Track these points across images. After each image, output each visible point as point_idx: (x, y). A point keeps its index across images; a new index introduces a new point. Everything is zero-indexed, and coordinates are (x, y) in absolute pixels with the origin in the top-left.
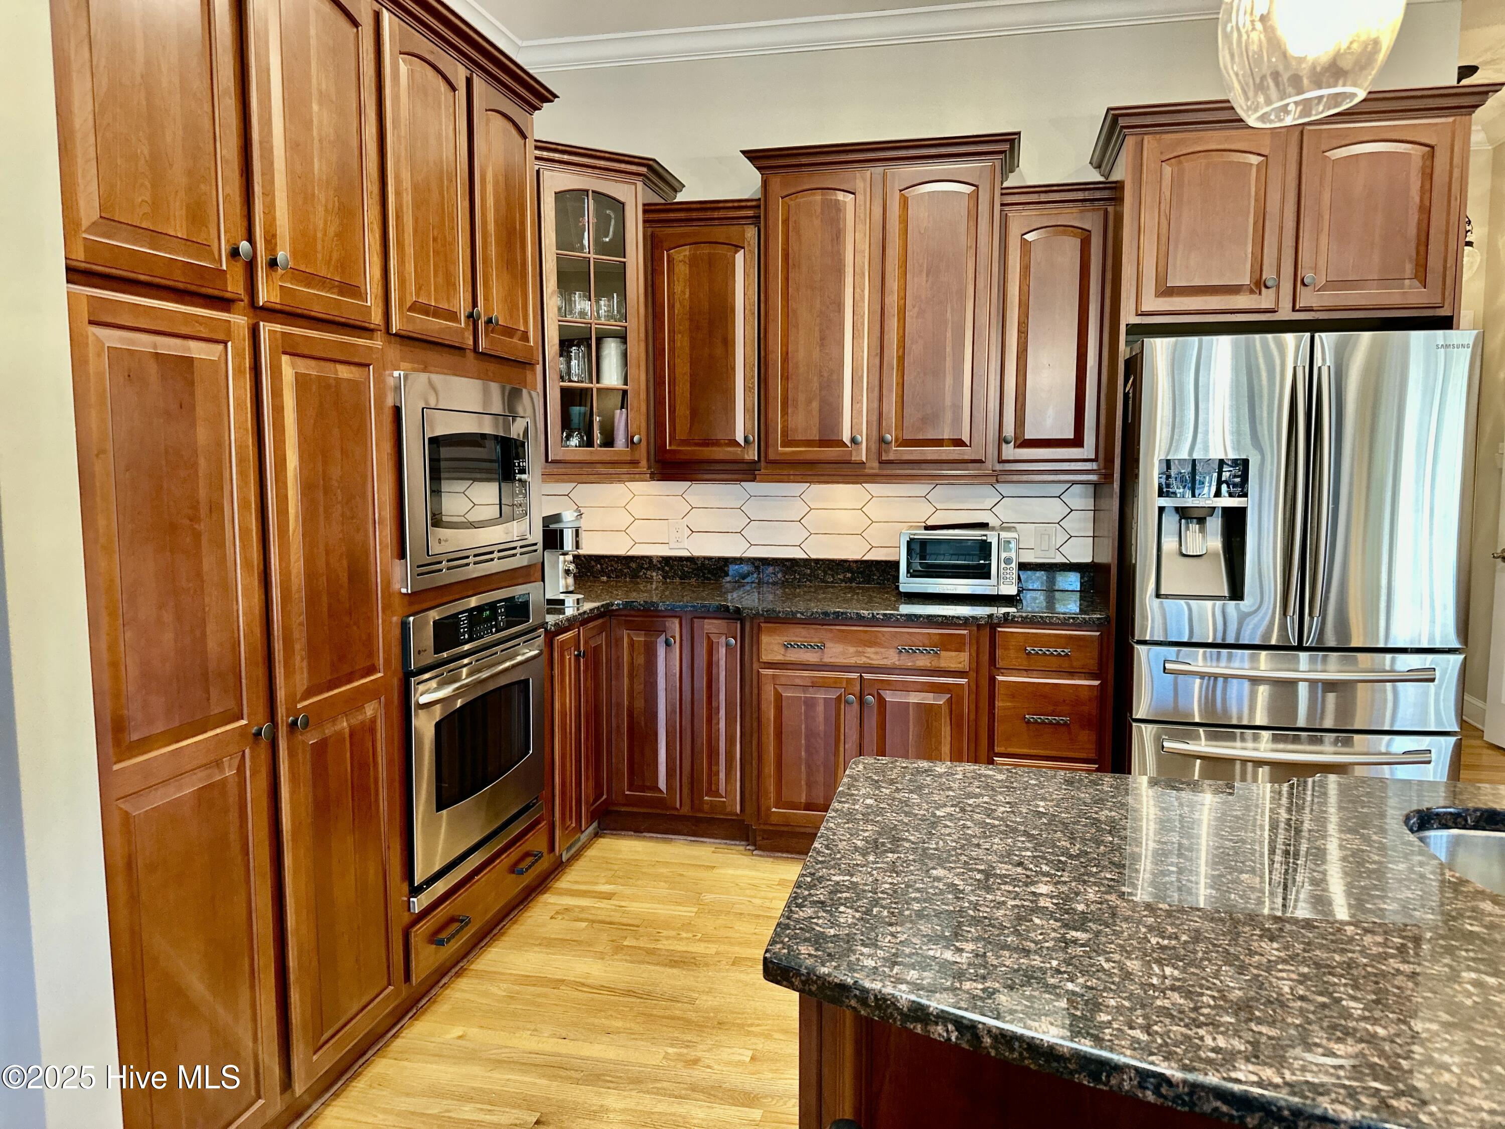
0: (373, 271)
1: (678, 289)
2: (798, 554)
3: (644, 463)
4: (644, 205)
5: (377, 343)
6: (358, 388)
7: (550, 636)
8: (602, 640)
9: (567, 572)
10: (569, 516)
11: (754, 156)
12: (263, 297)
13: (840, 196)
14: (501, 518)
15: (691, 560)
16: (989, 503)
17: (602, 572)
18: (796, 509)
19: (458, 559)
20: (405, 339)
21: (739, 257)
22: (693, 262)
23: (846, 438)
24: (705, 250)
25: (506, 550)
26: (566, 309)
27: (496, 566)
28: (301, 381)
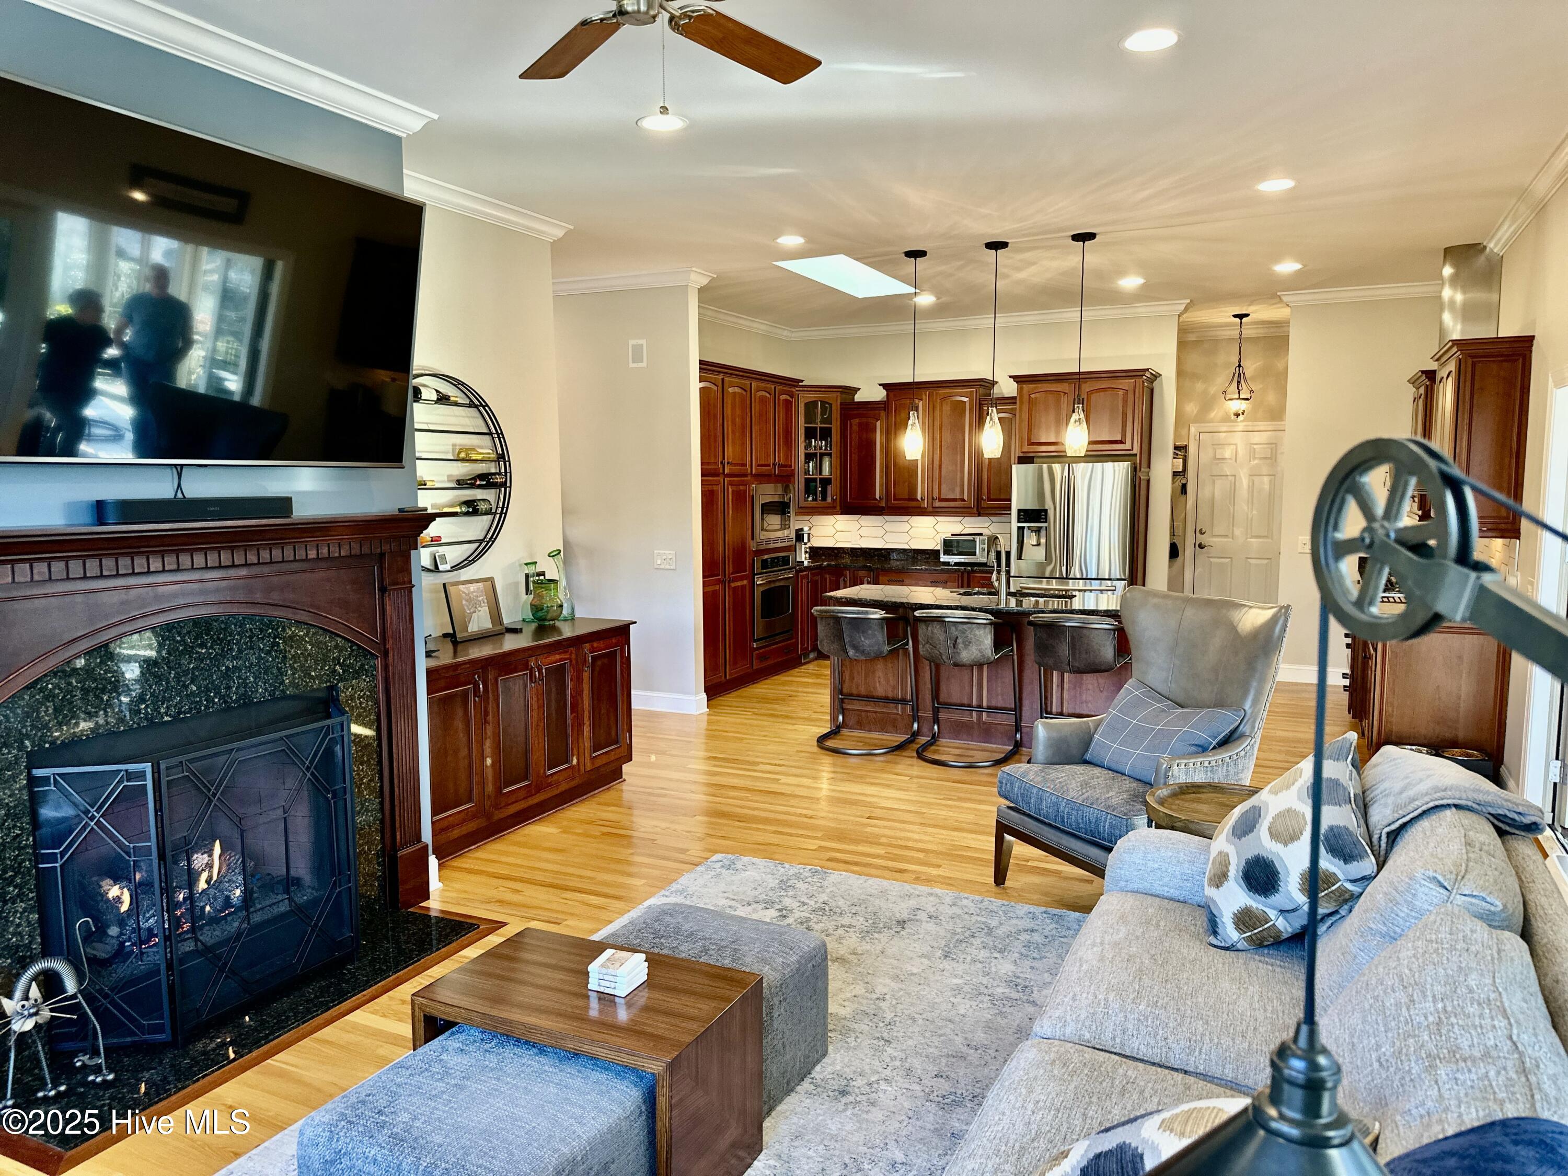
0: (749, 459)
1: (853, 436)
2: (907, 547)
3: (838, 508)
4: (841, 404)
5: (749, 478)
6: (745, 491)
7: (798, 572)
8: (818, 578)
9: (806, 552)
10: (806, 529)
11: (885, 386)
12: (726, 472)
13: (917, 401)
14: (781, 529)
15: (861, 549)
16: (987, 525)
17: (823, 554)
18: (906, 527)
19: (768, 541)
20: (755, 475)
21: (878, 423)
22: (860, 424)
23: (919, 498)
24: (864, 420)
25: (783, 540)
26: (808, 446)
27: (779, 545)
28: (733, 491)
